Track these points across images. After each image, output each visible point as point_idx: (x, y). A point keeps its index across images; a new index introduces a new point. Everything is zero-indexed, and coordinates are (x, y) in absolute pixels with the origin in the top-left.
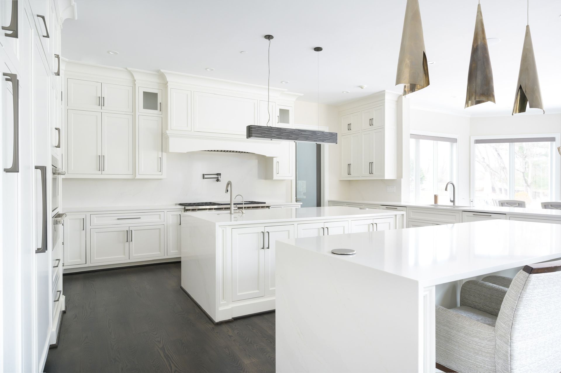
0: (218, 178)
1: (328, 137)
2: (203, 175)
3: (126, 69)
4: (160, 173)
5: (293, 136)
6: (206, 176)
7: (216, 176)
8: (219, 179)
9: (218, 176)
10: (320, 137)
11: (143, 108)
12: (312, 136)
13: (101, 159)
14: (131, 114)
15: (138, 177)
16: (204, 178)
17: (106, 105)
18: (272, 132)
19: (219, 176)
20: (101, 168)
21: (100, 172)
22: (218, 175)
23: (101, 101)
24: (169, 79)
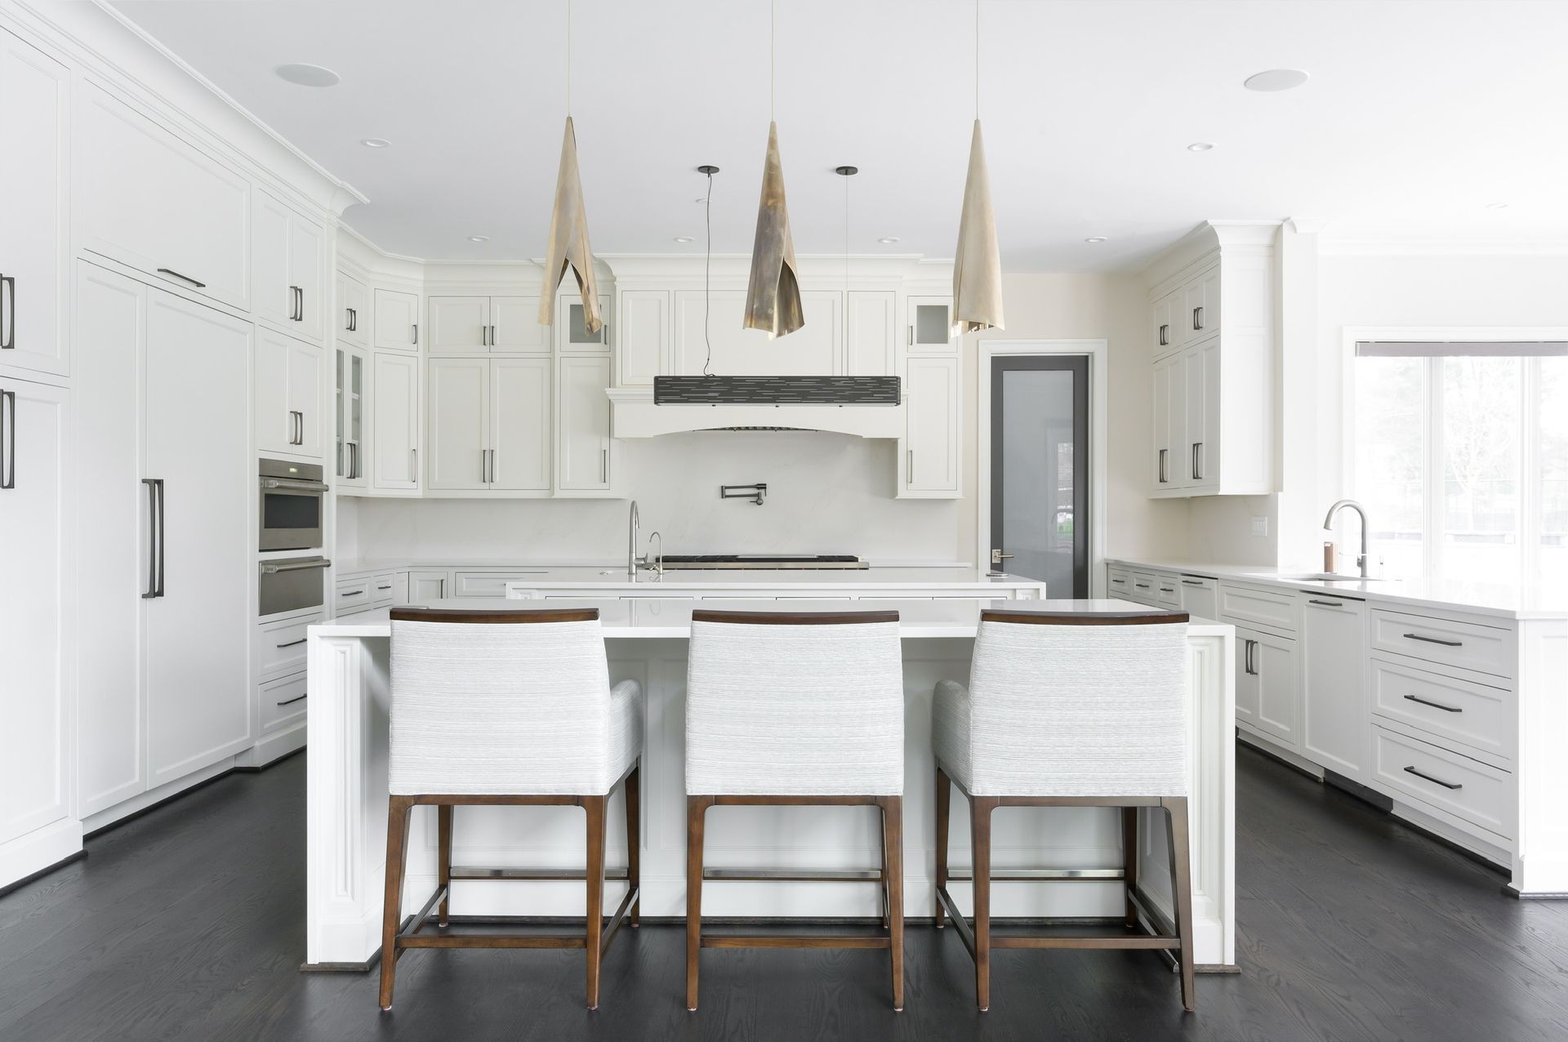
0: (758, 495)
1: (867, 390)
2: (723, 489)
3: (531, 260)
4: (605, 486)
5: (765, 392)
6: (728, 492)
7: (754, 491)
8: (763, 497)
9: (760, 491)
10: (843, 391)
11: (571, 342)
12: (819, 388)
13: (487, 457)
14: (548, 355)
15: (558, 494)
16: (724, 496)
17: (498, 343)
18: (709, 387)
19: (762, 491)
20: (487, 477)
21: (486, 485)
22: (758, 488)
23: (488, 335)
24: (616, 270)
